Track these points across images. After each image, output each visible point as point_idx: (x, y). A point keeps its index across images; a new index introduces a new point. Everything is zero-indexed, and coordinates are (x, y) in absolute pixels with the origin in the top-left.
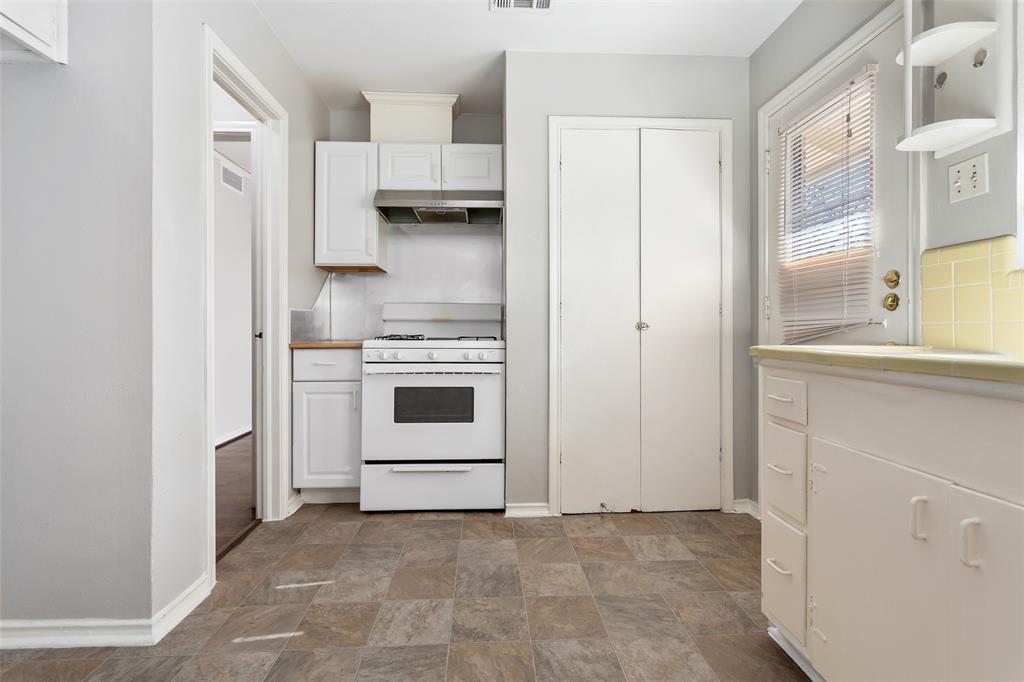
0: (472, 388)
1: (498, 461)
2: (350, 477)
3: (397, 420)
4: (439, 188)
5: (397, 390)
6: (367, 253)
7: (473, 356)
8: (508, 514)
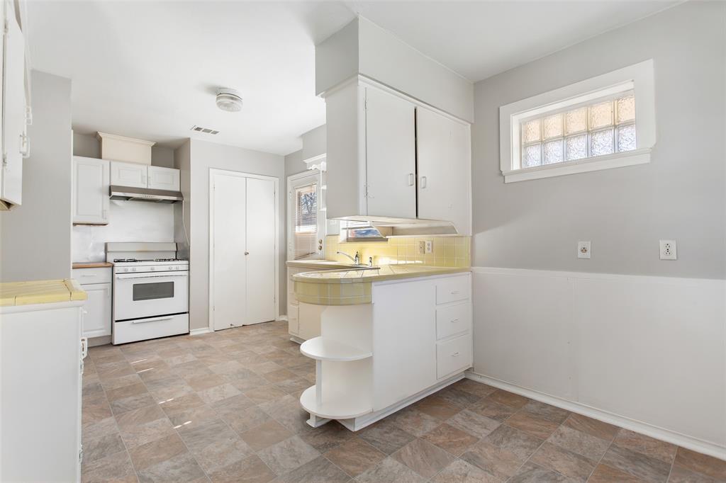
0: (173, 282)
1: (185, 313)
2: (103, 331)
3: (134, 300)
4: (146, 187)
5: (134, 285)
6: (103, 217)
7: (174, 268)
8: (191, 334)
